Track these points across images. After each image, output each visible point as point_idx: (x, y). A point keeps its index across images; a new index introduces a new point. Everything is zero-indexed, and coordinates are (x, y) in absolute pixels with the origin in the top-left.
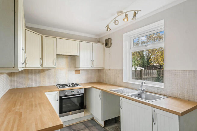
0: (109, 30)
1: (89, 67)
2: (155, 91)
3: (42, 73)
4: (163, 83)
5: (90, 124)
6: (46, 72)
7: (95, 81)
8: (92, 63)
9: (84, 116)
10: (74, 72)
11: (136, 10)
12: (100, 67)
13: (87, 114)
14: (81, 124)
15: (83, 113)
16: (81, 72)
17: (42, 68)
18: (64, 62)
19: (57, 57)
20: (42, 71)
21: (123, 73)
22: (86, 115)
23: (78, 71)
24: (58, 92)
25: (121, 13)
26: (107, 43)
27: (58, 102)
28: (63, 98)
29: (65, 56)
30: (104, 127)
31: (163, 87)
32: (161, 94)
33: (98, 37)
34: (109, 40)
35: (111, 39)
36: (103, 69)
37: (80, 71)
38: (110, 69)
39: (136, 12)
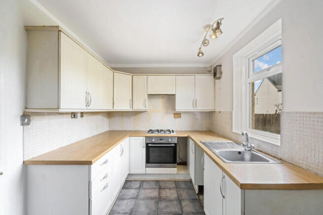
0: (201, 55)
1: (190, 108)
2: (269, 150)
3: (136, 116)
4: (279, 135)
5: (183, 186)
6: (140, 115)
7: (204, 130)
8: (195, 103)
9: (177, 174)
10: (173, 115)
11: (219, 20)
12: (209, 108)
13: (183, 172)
14: (173, 182)
15: (176, 169)
16: (182, 115)
17: (132, 110)
18: (160, 103)
19: (149, 98)
20: (136, 113)
21: (232, 117)
22: (180, 173)
23: (178, 115)
24: (145, 138)
25: (207, 27)
26: (216, 72)
27: (144, 150)
28: (149, 145)
29: (161, 96)
30: (198, 194)
31: (279, 145)
32: (277, 157)
33: (208, 66)
34: (218, 67)
35: (221, 66)
36: (214, 112)
37: (180, 114)
38: (220, 112)
39: (219, 21)
